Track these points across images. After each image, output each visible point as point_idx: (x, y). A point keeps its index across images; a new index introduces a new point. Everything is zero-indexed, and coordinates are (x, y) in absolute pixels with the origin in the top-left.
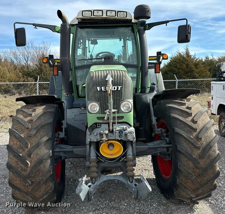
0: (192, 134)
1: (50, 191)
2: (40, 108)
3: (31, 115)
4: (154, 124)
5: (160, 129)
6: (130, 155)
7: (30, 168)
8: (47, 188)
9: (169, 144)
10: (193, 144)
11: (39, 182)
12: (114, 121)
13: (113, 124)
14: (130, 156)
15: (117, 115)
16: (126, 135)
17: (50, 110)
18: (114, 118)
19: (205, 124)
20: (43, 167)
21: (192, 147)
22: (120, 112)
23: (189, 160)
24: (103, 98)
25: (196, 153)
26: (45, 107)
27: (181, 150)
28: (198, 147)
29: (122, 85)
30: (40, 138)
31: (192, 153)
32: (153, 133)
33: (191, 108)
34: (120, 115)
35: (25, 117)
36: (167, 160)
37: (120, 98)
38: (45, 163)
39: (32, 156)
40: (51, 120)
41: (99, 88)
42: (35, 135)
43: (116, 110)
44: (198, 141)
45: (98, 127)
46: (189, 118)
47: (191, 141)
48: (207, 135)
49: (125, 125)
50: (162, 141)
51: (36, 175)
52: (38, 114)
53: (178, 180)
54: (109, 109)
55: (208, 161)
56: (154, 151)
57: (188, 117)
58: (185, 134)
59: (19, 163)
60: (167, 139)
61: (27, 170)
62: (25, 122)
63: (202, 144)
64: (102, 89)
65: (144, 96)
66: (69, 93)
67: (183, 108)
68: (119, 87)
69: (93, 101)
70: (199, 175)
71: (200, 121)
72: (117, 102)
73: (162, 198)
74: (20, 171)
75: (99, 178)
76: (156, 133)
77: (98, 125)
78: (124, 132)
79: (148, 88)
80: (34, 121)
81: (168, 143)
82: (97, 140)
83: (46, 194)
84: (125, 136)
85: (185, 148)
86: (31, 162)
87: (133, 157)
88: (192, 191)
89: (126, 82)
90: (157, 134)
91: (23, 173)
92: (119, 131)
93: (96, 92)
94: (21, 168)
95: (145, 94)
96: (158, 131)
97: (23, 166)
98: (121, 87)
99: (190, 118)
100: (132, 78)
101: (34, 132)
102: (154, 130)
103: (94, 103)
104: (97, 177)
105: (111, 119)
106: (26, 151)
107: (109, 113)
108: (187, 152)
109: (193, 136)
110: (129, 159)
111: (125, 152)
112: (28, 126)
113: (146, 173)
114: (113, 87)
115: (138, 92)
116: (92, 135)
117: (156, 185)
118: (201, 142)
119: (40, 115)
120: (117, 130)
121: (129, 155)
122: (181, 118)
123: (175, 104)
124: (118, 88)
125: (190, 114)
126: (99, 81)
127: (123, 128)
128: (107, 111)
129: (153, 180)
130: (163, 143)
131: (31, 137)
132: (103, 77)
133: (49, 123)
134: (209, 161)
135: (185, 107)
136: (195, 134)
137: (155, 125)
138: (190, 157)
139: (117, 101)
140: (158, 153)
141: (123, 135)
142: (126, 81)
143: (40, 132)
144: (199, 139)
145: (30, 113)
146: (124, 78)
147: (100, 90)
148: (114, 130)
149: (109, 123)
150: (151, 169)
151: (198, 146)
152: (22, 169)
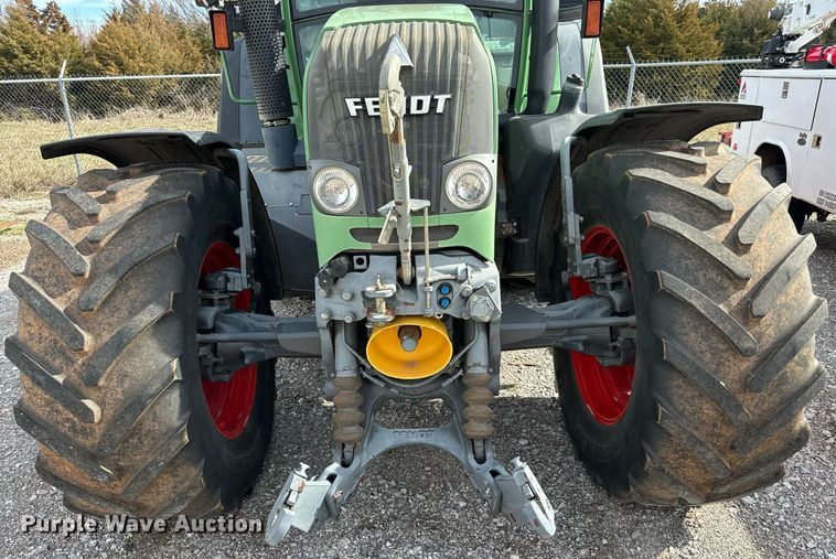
0: (724, 299)
1: (193, 494)
2: (132, 188)
3: (93, 217)
4: (571, 241)
5: (591, 261)
6: (479, 365)
7: (103, 425)
8: (182, 483)
9: (621, 315)
10: (724, 338)
11: (145, 470)
12: (419, 246)
13: (417, 257)
14: (479, 368)
15: (427, 221)
16: (465, 299)
17: (169, 197)
18: (417, 233)
19: (780, 255)
20: (153, 421)
21: (722, 347)
22: (442, 211)
23: (701, 396)
24: (370, 149)
25: (734, 371)
26: (157, 181)
27: (676, 362)
28: (746, 351)
29: (453, 90)
30: (130, 312)
31: (716, 372)
32: (564, 273)
33: (728, 185)
34: (444, 220)
35: (74, 224)
36: (607, 363)
37: (444, 146)
38: (157, 408)
39: (101, 383)
40: (172, 239)
41: (356, 103)
42: (106, 302)
43: (426, 203)
44: (746, 324)
45: (357, 266)
46: (718, 227)
47: (720, 326)
48: (783, 299)
49: (462, 258)
50: (596, 301)
51: (128, 447)
52: (122, 213)
53: (648, 459)
54: (397, 199)
55: (776, 398)
56: (562, 336)
57: (713, 226)
58: (699, 297)
59: (60, 408)
60: (617, 297)
61: (93, 431)
62: (68, 247)
63: (759, 336)
64: (365, 110)
65: (537, 127)
66: (278, 115)
67: (695, 185)
68: (441, 99)
69: (332, 162)
70: (732, 448)
71: (760, 241)
72: (429, 168)
73: (582, 478)
74: (66, 435)
75: (370, 439)
76: (578, 273)
77: (355, 258)
78: (457, 289)
79: (554, 93)
80: (102, 244)
81: (618, 310)
82: (354, 315)
83: (181, 501)
84: (462, 301)
85: (693, 353)
86: (101, 404)
87: (489, 372)
88: (693, 489)
89: (472, 76)
90: (580, 277)
91: (80, 439)
92: (439, 284)
93: (343, 123)
94: (68, 425)
95: (541, 117)
96: (584, 265)
97: (76, 419)
98: (449, 96)
99: (723, 230)
100: (497, 57)
101: (101, 291)
102: (571, 263)
103: (335, 171)
104: (361, 440)
105: (407, 241)
106: (80, 362)
107: (394, 218)
108: (698, 370)
109: (729, 305)
110: (475, 379)
111: (460, 355)
112: (78, 267)
113: (532, 378)
114: (414, 100)
115: (519, 110)
116: (336, 298)
117: (562, 427)
118: (757, 329)
119: (126, 217)
120: (431, 284)
121: (475, 365)
122: (686, 231)
123: (663, 169)
124: (434, 102)
125: (724, 212)
126: (352, 69)
127: (455, 273)
128: (387, 206)
129: (551, 407)
130: (600, 307)
131: (92, 310)
132: (369, 54)
133: (165, 254)
134: (778, 399)
135: (702, 180)
136: (737, 297)
137: (573, 246)
138: (707, 386)
139: (430, 159)
140: (578, 341)
141: (455, 297)
142: (470, 72)
143: (129, 288)
144: (754, 317)
145: (91, 208)
146: (461, 57)
147: (357, 110)
148: (420, 281)
149: (397, 254)
150: (547, 362)
151: (747, 345)
152: (73, 428)
